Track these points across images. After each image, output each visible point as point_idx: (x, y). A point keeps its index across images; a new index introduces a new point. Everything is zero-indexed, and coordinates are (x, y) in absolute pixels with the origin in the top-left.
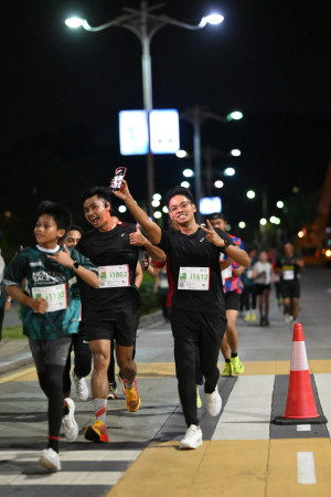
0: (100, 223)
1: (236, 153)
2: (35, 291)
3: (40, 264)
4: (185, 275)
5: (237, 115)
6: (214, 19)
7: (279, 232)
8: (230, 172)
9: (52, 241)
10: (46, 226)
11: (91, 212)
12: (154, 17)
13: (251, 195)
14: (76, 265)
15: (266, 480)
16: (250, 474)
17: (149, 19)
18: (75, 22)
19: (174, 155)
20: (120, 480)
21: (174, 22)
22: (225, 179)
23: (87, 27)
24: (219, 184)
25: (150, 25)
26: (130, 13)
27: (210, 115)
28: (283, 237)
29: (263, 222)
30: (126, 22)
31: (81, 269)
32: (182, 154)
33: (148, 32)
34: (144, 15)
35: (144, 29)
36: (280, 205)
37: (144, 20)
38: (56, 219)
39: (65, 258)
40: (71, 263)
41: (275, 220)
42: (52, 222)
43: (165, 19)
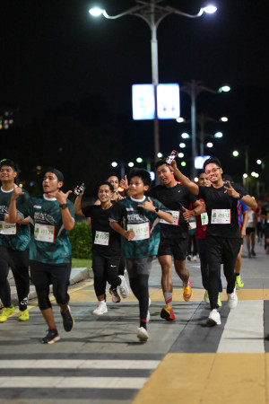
0: (167, 182)
1: (224, 119)
2: (129, 227)
3: (132, 209)
4: (215, 214)
5: (226, 89)
6: (210, 9)
7: (258, 184)
8: (219, 135)
9: (140, 194)
10: (137, 184)
11: (162, 175)
12: (161, 8)
13: (236, 154)
14: (157, 210)
15: (265, 386)
16: (251, 381)
17: (156, 9)
18: (96, 12)
19: (174, 120)
20: (146, 384)
21: (177, 12)
22: (215, 141)
23: (107, 16)
24: (210, 145)
25: (157, 15)
26: (141, 5)
27: (203, 88)
28: (261, 188)
29: (245, 176)
30: (138, 12)
31: (160, 212)
32: (180, 120)
33: (156, 20)
34: (153, 6)
35: (152, 17)
36: (259, 162)
37: (152, 10)
38: (143, 179)
39: (149, 206)
40: (153, 208)
41: (255, 175)
42: (140, 181)
43: (170, 10)
